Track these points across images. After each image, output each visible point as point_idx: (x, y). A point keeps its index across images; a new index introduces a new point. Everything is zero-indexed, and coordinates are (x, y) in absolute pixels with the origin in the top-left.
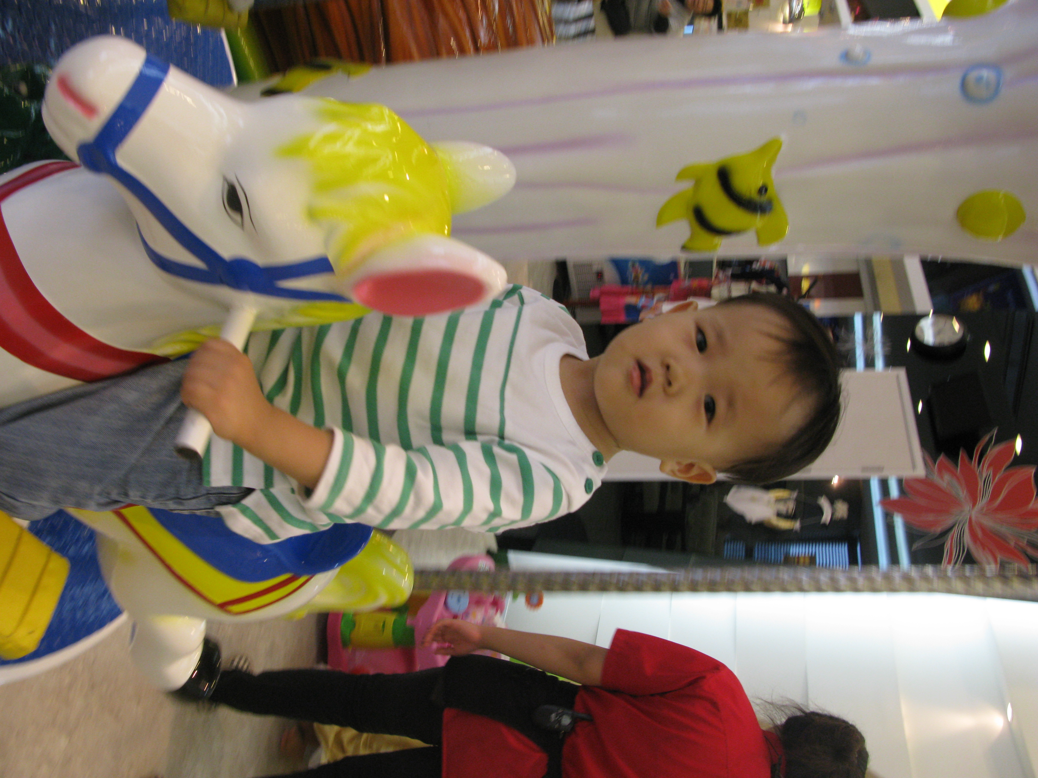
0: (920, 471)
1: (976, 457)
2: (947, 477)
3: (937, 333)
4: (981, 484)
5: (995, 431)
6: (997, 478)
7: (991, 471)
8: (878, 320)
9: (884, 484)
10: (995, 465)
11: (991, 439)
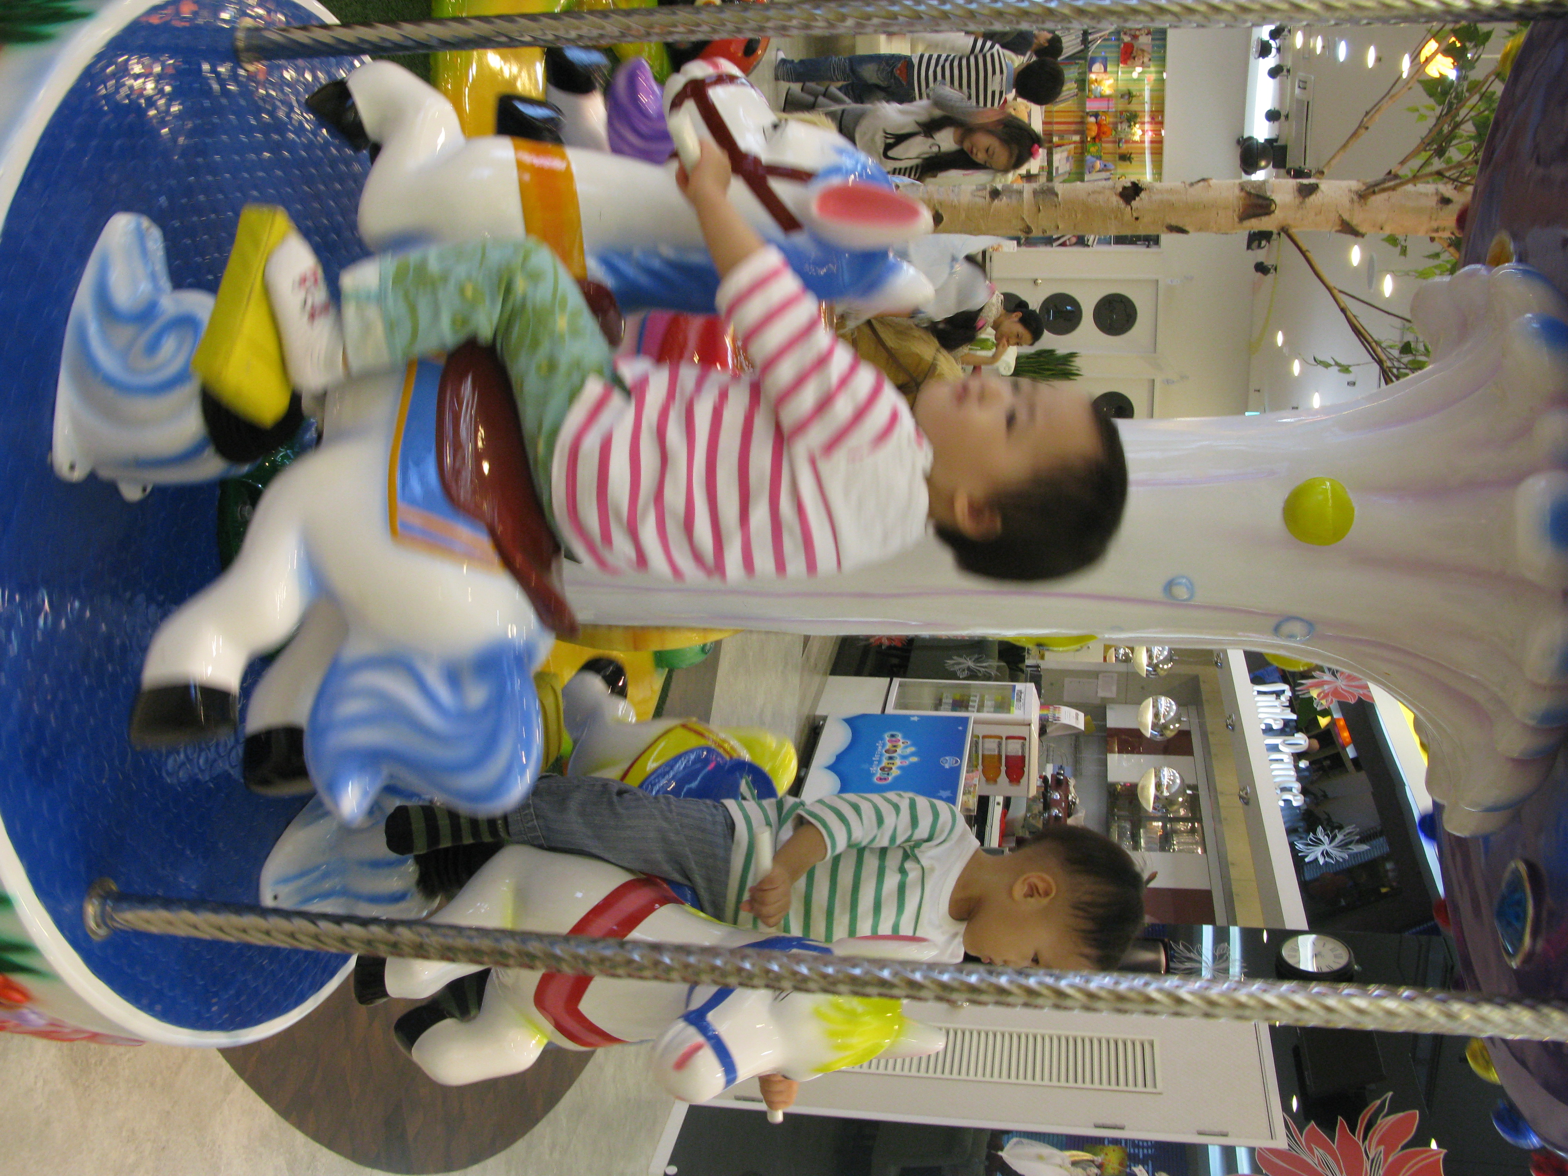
0: (1281, 1142)
1: (1361, 1126)
2: (1319, 1152)
3: (1316, 955)
4: (1367, 1165)
5: (1390, 1094)
6: (1390, 1160)
7: (1382, 1148)
8: (1235, 932)
9: (1229, 1154)
10: (1387, 1141)
11: (1383, 1105)
